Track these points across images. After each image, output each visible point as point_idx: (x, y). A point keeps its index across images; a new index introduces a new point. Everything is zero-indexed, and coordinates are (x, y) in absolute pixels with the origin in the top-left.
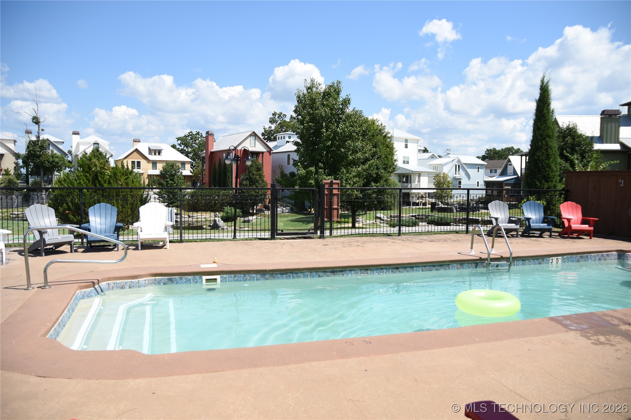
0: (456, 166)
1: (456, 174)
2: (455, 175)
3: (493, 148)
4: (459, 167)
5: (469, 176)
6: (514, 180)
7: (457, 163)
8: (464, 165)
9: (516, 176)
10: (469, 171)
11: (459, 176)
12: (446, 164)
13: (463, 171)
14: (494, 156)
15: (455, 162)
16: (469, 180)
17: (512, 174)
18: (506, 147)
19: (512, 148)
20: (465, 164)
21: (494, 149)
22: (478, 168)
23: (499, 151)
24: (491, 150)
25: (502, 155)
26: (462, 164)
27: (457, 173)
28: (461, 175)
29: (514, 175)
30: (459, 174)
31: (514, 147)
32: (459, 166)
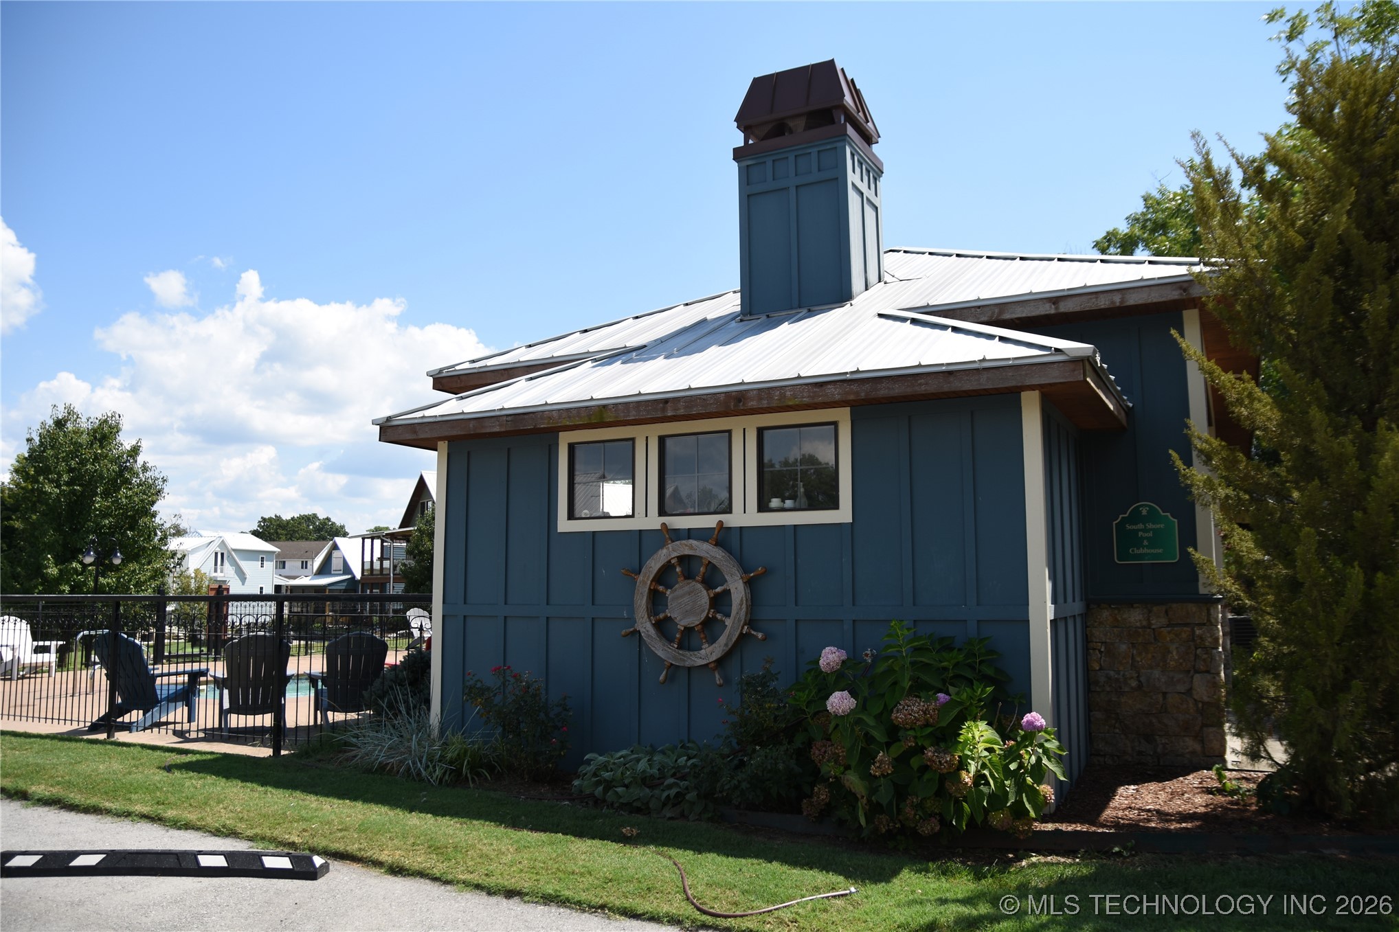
0: (216, 554)
1: (216, 571)
2: (215, 574)
3: (276, 516)
4: (221, 557)
5: (242, 576)
6: (345, 584)
7: (218, 549)
8: (233, 553)
9: (349, 576)
10: (245, 565)
11: (222, 575)
12: (195, 550)
13: (231, 566)
14: (277, 533)
15: (215, 547)
16: (243, 584)
17: (341, 572)
18: (302, 514)
19: (315, 516)
20: (235, 550)
21: (278, 518)
22: (262, 558)
23: (288, 522)
24: (270, 519)
25: (294, 530)
26: (228, 551)
27: (219, 570)
28: (227, 574)
29: (344, 574)
30: (222, 572)
31: (318, 515)
32: (222, 555)
